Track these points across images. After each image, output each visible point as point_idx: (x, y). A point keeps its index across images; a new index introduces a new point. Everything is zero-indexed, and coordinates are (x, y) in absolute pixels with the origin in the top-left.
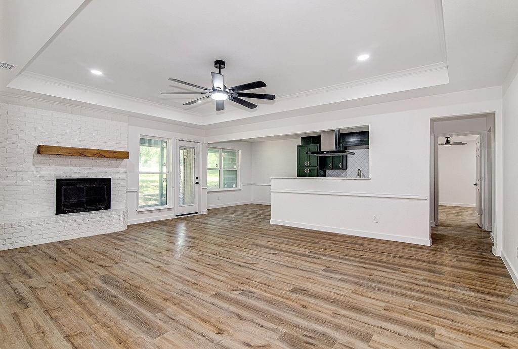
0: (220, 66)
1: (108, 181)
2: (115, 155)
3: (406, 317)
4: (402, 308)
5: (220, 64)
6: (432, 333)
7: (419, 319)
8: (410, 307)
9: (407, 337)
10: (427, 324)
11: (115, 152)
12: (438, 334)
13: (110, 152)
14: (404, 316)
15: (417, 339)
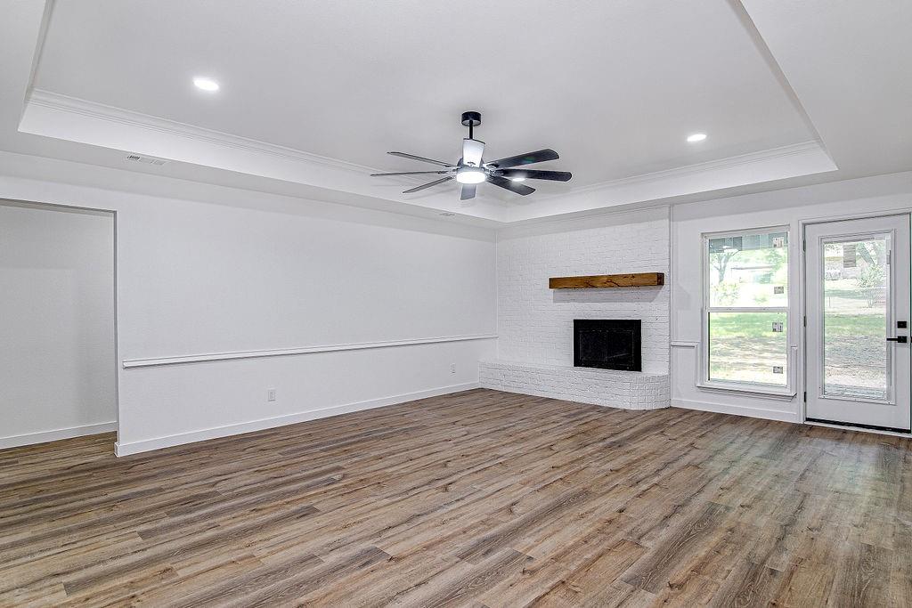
0: (471, 122)
1: (636, 325)
2: (634, 280)
3: (125, 581)
4: (147, 589)
5: (472, 118)
6: (69, 588)
7: (105, 593)
8: (135, 599)
9: (103, 562)
10: (86, 593)
11: (633, 276)
12: (61, 590)
13: (625, 276)
14: (131, 579)
15: (86, 567)
